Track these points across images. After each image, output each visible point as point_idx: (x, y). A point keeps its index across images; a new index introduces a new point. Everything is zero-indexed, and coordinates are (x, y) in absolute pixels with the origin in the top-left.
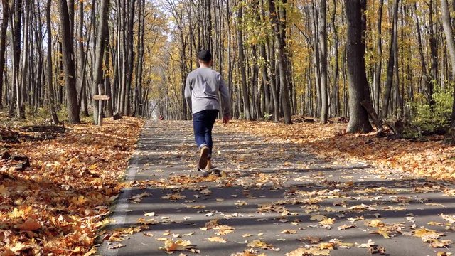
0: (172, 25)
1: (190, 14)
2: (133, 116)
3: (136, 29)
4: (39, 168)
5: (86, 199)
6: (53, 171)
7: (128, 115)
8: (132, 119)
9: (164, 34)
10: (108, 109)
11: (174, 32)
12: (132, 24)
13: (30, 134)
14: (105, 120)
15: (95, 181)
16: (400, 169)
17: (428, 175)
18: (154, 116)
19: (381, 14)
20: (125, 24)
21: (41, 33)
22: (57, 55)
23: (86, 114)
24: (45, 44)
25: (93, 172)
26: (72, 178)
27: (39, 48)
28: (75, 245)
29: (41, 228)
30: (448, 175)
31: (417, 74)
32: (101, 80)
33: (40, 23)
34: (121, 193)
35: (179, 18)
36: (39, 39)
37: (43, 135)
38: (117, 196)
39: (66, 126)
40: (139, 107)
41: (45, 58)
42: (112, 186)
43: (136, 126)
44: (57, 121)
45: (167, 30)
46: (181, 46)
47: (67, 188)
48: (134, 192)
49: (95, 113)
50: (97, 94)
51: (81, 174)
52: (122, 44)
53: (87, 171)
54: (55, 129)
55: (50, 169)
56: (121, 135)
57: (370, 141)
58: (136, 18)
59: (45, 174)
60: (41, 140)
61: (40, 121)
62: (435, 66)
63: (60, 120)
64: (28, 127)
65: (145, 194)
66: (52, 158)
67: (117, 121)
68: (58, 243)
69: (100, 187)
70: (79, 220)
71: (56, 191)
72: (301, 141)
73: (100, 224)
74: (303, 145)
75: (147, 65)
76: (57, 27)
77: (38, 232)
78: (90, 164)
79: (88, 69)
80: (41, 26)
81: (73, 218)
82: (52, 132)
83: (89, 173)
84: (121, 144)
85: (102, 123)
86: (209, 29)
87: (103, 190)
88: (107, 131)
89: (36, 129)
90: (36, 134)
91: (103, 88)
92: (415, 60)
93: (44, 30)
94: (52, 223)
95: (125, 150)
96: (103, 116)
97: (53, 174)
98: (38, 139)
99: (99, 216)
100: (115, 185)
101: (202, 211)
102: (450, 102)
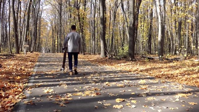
0: (49, 25)
1: (55, 22)
2: (37, 52)
3: (38, 25)
4: (5, 68)
5: (20, 77)
6: (9, 69)
7: (35, 51)
8: (37, 53)
9: (47, 27)
10: (29, 50)
11: (50, 27)
12: (37, 24)
13: (2, 57)
14: (28, 53)
15: (24, 71)
16: (114, 68)
17: (121, 69)
18: (44, 52)
19: (110, 24)
20: (34, 24)
21: (7, 25)
22: (12, 32)
23: (22, 51)
24: (8, 29)
25: (23, 69)
26: (16, 71)
27: (6, 30)
28: (16, 92)
29: (5, 87)
30: (127, 69)
31: (119, 42)
32: (26, 40)
33: (6, 22)
34: (32, 76)
35: (51, 23)
36: (6, 27)
37: (7, 57)
38: (30, 76)
39: (14, 54)
40: (39, 49)
41: (8, 33)
42: (29, 73)
43: (37, 55)
44: (12, 53)
45: (48, 26)
46: (52, 31)
47: (14, 74)
48: (36, 75)
49: (24, 51)
50: (25, 45)
51: (19, 69)
52: (33, 30)
53: (21, 69)
54: (11, 55)
55: (9, 68)
56: (33, 58)
57: (106, 60)
58: (38, 22)
59: (7, 70)
60: (6, 59)
61: (6, 53)
62: (124, 39)
63: (13, 53)
64: (2, 55)
65: (40, 75)
66: (10, 65)
67: (31, 53)
68: (10, 91)
69: (25, 74)
70: (18, 84)
71: (10, 75)
72: (87, 60)
73: (24, 85)
74: (88, 61)
75: (41, 36)
76: (12, 23)
77: (4, 88)
78: (22, 66)
79: (22, 37)
80: (7, 23)
81: (16, 83)
82: (10, 56)
83: (22, 69)
84: (32, 60)
85: (26, 54)
86: (61, 26)
87: (26, 74)
88: (28, 56)
89: (4, 55)
90: (5, 57)
91: (27, 43)
92: (119, 37)
93: (8, 24)
94: (8, 85)
95: (34, 62)
96: (27, 51)
97: (9, 70)
98: (5, 58)
99: (24, 82)
100: (30, 73)
101: (58, 81)
102: (127, 49)
